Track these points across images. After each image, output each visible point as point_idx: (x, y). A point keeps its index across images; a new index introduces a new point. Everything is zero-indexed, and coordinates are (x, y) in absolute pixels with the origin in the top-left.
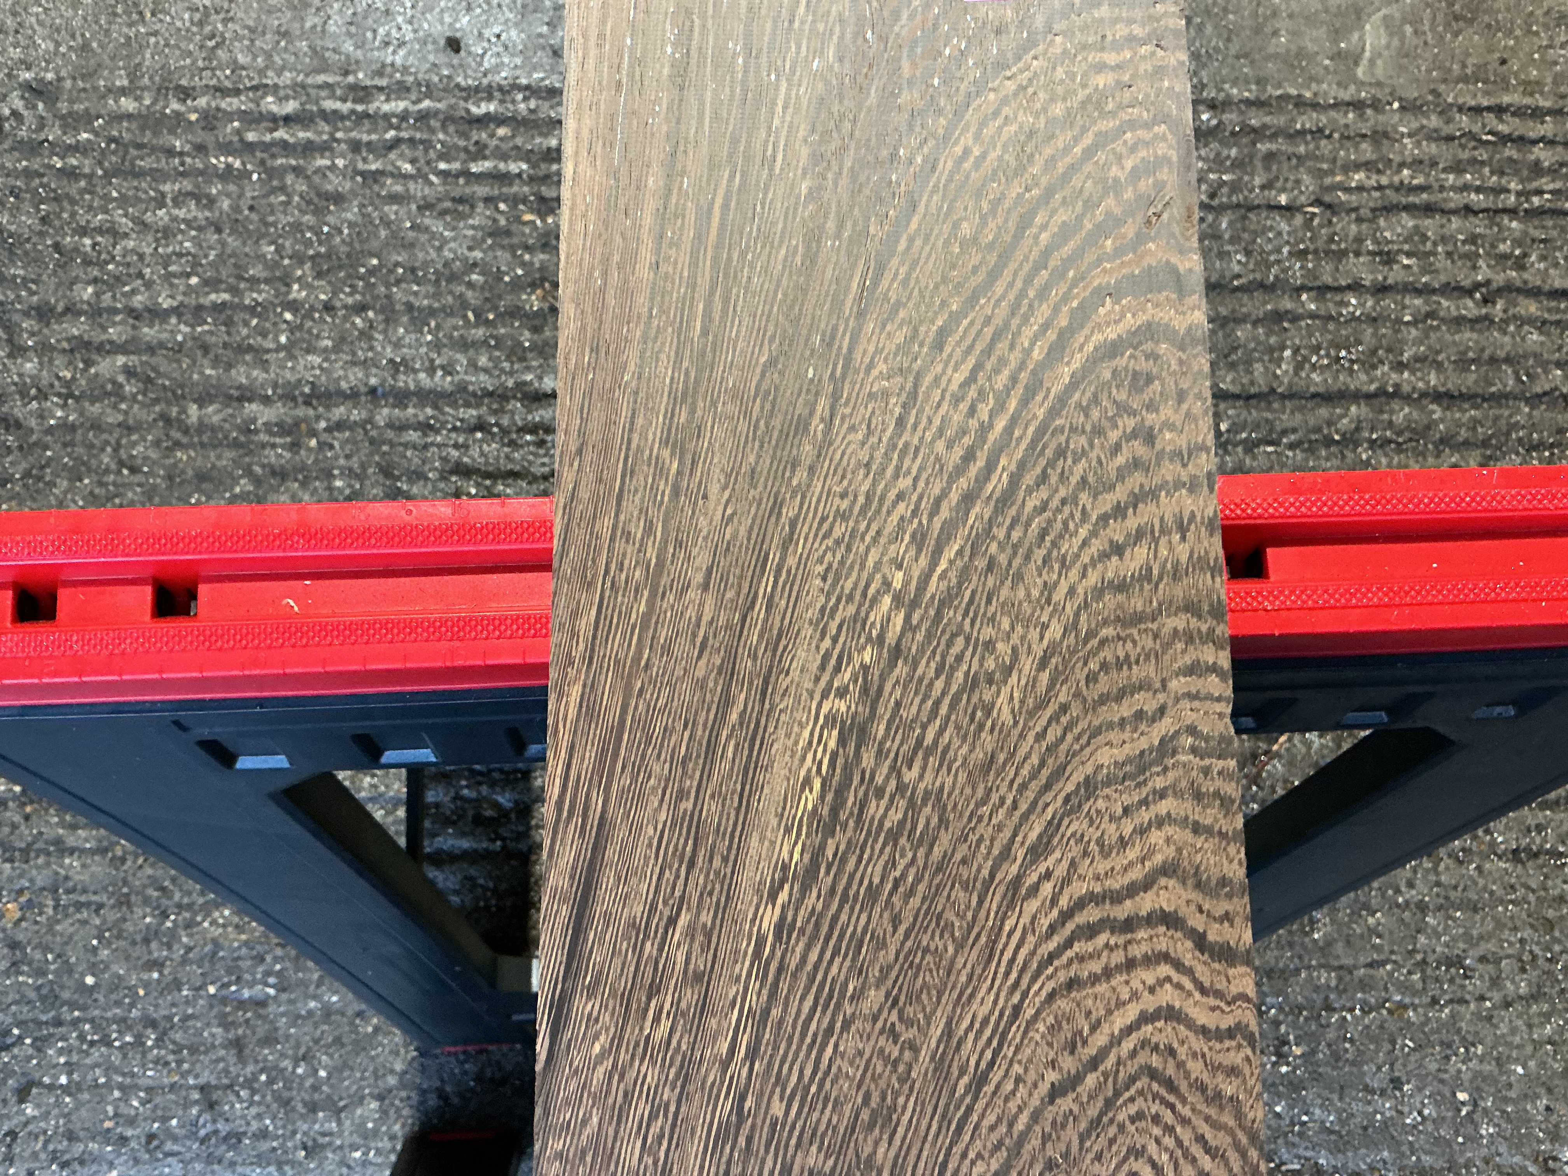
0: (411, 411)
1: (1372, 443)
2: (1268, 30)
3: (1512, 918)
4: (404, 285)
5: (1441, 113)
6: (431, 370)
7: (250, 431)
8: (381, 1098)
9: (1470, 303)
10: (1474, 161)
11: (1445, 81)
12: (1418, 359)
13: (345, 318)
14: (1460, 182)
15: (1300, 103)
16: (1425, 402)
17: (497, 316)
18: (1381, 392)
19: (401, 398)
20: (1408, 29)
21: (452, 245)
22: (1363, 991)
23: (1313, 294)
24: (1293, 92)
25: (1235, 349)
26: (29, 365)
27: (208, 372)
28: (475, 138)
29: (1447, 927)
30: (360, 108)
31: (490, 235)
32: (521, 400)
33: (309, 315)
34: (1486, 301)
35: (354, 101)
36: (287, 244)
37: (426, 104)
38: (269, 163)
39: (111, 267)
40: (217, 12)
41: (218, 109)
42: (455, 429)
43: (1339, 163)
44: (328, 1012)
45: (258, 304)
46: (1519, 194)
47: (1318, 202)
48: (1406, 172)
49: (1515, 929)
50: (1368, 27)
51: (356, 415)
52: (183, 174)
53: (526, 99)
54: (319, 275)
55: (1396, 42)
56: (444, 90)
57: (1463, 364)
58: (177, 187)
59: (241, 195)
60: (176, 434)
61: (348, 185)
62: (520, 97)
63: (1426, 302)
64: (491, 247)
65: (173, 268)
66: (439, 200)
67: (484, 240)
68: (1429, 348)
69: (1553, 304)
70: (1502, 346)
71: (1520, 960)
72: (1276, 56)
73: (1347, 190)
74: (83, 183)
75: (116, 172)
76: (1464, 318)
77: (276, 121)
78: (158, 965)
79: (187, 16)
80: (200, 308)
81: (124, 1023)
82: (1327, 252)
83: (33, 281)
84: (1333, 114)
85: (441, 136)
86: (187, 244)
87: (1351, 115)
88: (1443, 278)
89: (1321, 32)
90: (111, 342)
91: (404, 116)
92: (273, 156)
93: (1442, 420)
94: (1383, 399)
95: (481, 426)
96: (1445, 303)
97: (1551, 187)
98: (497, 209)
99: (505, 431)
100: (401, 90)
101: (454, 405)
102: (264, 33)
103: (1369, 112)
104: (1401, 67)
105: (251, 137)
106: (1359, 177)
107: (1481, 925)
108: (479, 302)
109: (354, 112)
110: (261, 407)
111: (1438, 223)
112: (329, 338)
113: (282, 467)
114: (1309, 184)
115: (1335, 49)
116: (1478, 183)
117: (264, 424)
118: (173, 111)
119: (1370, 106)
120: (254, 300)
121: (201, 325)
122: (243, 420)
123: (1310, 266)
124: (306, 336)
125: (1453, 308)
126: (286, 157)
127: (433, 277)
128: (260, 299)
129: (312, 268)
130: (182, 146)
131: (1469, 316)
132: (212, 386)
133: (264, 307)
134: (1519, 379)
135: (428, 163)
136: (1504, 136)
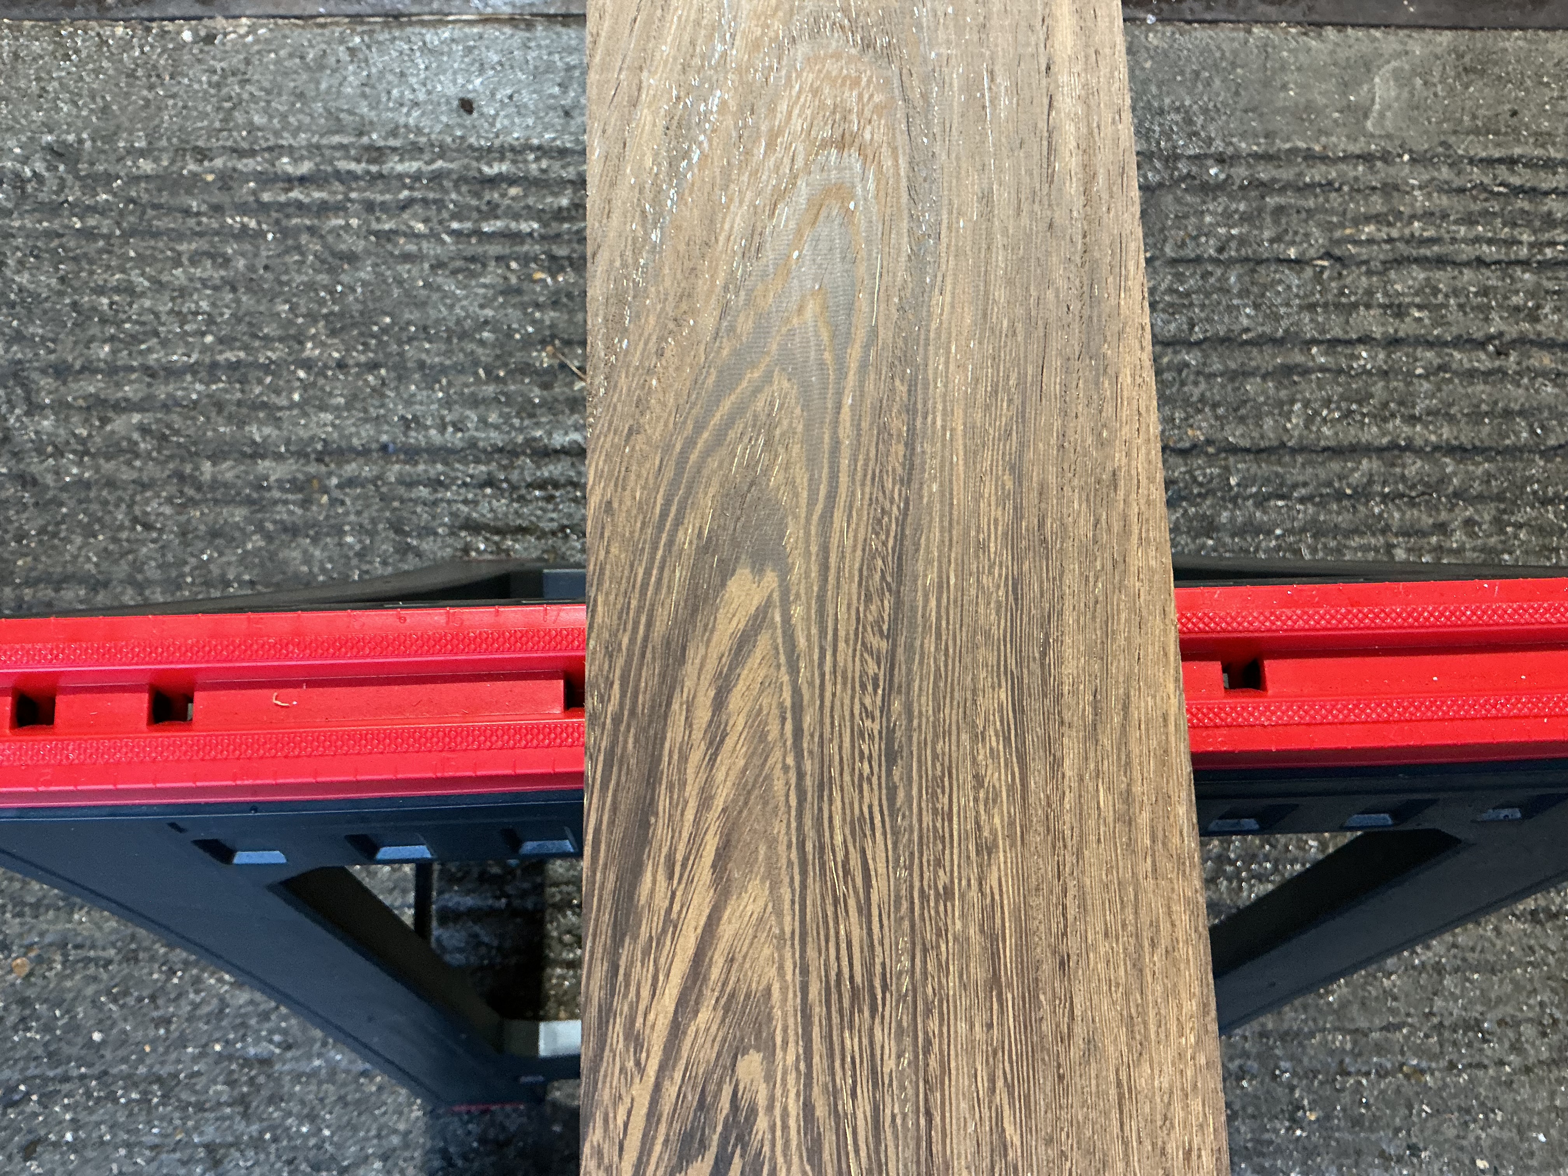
0: (421, 467)
1: (1385, 498)
2: (1277, 83)
3: (1531, 980)
4: (415, 343)
5: (1451, 166)
6: (442, 428)
7: (262, 487)
8: (385, 1158)
9: (1483, 356)
10: (1485, 213)
11: (1455, 132)
12: (1430, 412)
13: (358, 375)
14: (1471, 236)
15: (1310, 156)
16: (1437, 455)
17: (507, 373)
18: (1394, 446)
20: (1418, 82)
21: (465, 303)
22: (1379, 1055)
23: (1323, 347)
24: (1302, 145)
25: (1245, 402)
26: (46, 423)
27: (222, 429)
28: (487, 197)
29: (1464, 988)
30: (374, 168)
31: (502, 293)
32: (530, 456)
33: (322, 373)
34: (1499, 353)
35: (369, 162)
36: (302, 302)
37: (439, 164)
38: (284, 222)
39: (127, 325)
40: (234, 74)
41: (234, 170)
43: (1349, 216)
44: (333, 1071)
45: (272, 362)
46: (1531, 245)
47: (1328, 255)
48: (1416, 224)
49: (1535, 991)
50: (1377, 80)
51: (367, 471)
52: (201, 234)
53: (537, 159)
54: (333, 333)
55: (1405, 95)
56: (458, 150)
57: (1476, 417)
58: (193, 247)
59: (256, 255)
60: (190, 492)
61: (362, 243)
62: (531, 157)
63: (1439, 355)
64: (503, 306)
65: (187, 327)
66: (452, 259)
67: (495, 299)
68: (1441, 401)
70: (1516, 400)
71: (1541, 1023)
72: (1285, 109)
73: (1357, 243)
74: (101, 243)
75: (133, 232)
76: (1476, 370)
77: (291, 182)
78: (166, 1021)
79: (204, 79)
80: (214, 365)
81: (131, 1081)
82: (1337, 306)
83: (53, 341)
84: (1343, 167)
85: (454, 196)
86: (203, 303)
87: (1360, 168)
88: (1455, 330)
89: (1331, 85)
90: (126, 400)
91: (417, 177)
92: (288, 216)
93: (1455, 474)
94: (1396, 452)
95: (490, 482)
96: (1457, 355)
97: (1564, 238)
98: (508, 267)
99: (514, 488)
100: (414, 150)
101: (464, 461)
102: (280, 94)
103: (1379, 164)
104: (1411, 119)
105: (266, 197)
106: (1369, 229)
107: (1498, 987)
108: (490, 360)
109: (368, 172)
110: (274, 464)
111: (1449, 275)
112: (341, 395)
113: (294, 523)
114: (1319, 238)
115: (1344, 103)
116: (1490, 235)
117: (277, 481)
118: (190, 172)
119: (1380, 159)
120: (268, 358)
121: (215, 382)
122: (256, 477)
123: (1320, 319)
124: (319, 393)
125: (1465, 360)
126: (300, 217)
127: (445, 335)
128: (274, 358)
129: (326, 327)
130: (199, 206)
131: (1482, 368)
132: (226, 443)
133: (278, 365)
134: (1533, 432)
135: (440, 222)
136: (1515, 188)
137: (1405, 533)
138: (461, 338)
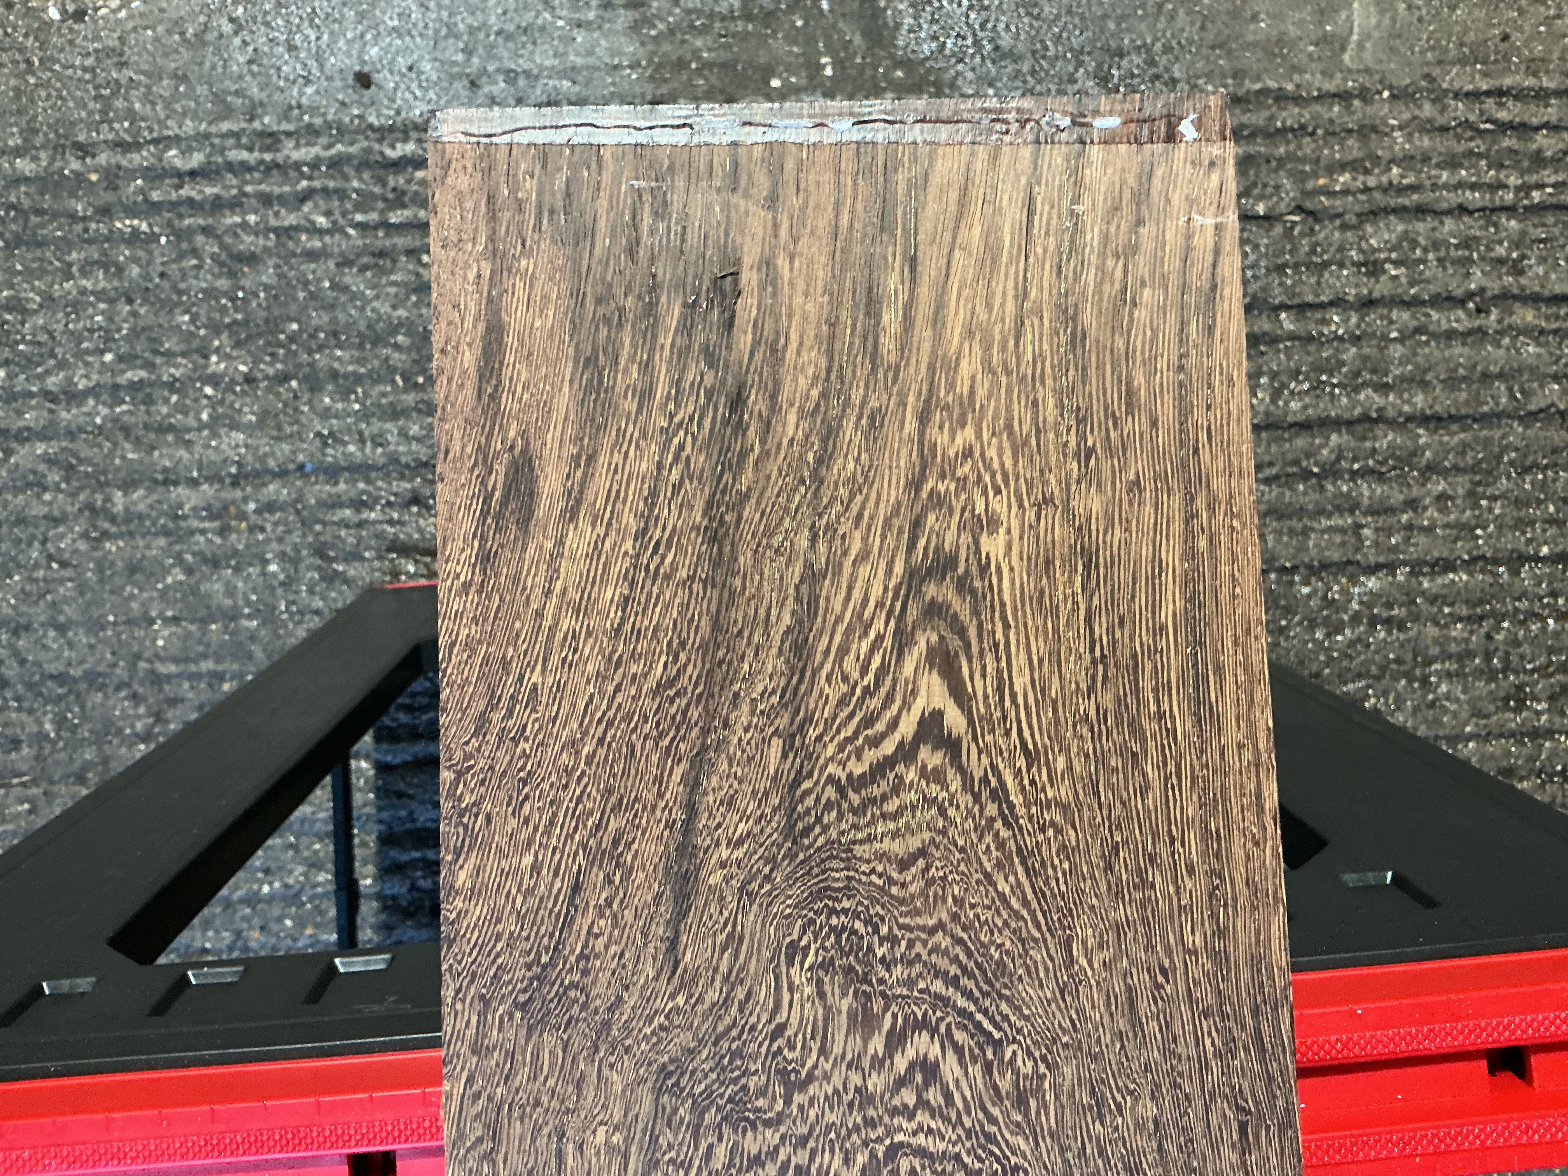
0: (342, 486)
1: (1354, 475)
2: (1248, 14)
4: (327, 351)
5: (1433, 101)
6: (362, 441)
7: (177, 516)
9: (1461, 313)
10: (1470, 154)
11: (1440, 63)
12: (1403, 379)
13: (269, 390)
14: (1453, 181)
15: (1281, 97)
16: (1409, 425)
17: (426, 379)
18: (1366, 418)
19: (332, 473)
20: (1402, 5)
21: (376, 304)
23: (1294, 312)
24: (1272, 84)
27: (130, 456)
28: (392, 184)
30: (268, 157)
31: (415, 291)
33: (230, 389)
34: (1479, 311)
35: (261, 150)
36: (203, 312)
37: (339, 147)
38: (177, 223)
39: (21, 347)
40: (109, 56)
41: (119, 167)
42: (389, 504)
43: (1323, 163)
45: (176, 380)
46: (1518, 189)
47: (1299, 209)
48: (1395, 170)
50: (1356, 5)
51: (285, 494)
52: (90, 242)
54: (238, 344)
55: (1387, 21)
56: (357, 132)
57: (1452, 382)
58: (83, 255)
59: (150, 261)
60: (103, 524)
61: (261, 241)
63: (1415, 316)
65: (85, 345)
66: (358, 255)
67: (408, 298)
68: (1417, 366)
69: (1553, 310)
70: (1495, 361)
72: (1255, 44)
73: (1331, 194)
75: (18, 242)
76: (1455, 331)
77: (182, 177)
79: (77, 63)
80: (116, 387)
82: (1309, 266)
84: (1318, 107)
85: (355, 184)
86: (99, 318)
87: (1336, 109)
88: (1433, 288)
89: (1305, 13)
90: (29, 429)
91: (315, 165)
92: (181, 216)
93: (1429, 445)
94: (1367, 425)
95: (415, 500)
96: (1435, 315)
97: (1552, 179)
98: (420, 260)
100: (312, 132)
101: (387, 478)
102: (161, 78)
103: (1356, 103)
104: (1391, 49)
105: (156, 196)
106: (1344, 178)
108: (407, 366)
109: (262, 162)
110: (187, 491)
111: (1430, 226)
112: (253, 413)
113: (214, 554)
114: (1289, 189)
115: (1320, 33)
116: (1473, 179)
117: (193, 509)
118: (72, 171)
119: (1357, 96)
120: (173, 376)
121: (119, 405)
122: (170, 507)
123: (1289, 282)
124: (229, 412)
125: (1444, 321)
126: (193, 216)
127: (357, 340)
128: (178, 375)
129: (230, 337)
130: (85, 210)
131: (1461, 329)
132: (137, 471)
133: (182, 383)
134: (1512, 396)
135: (344, 215)
136: (1503, 124)
137: (1373, 512)
138: (374, 344)
